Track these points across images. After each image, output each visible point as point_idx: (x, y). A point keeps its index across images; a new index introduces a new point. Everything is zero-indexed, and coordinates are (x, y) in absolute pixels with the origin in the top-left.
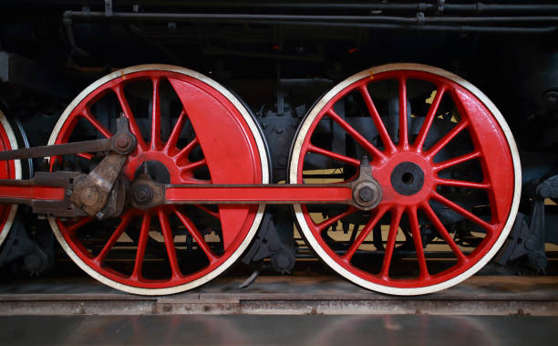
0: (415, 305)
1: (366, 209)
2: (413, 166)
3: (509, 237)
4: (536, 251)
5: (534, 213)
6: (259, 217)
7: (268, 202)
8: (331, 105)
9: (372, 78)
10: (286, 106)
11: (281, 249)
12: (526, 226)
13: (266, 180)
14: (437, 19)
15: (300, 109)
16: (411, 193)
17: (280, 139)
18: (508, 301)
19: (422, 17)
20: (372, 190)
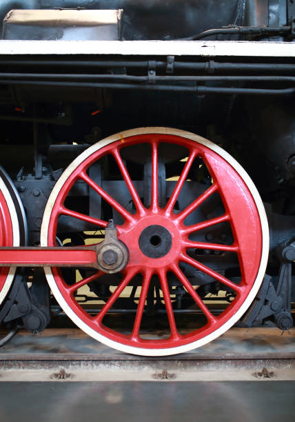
0: (164, 365)
1: (111, 272)
2: (161, 229)
3: (257, 298)
4: (283, 312)
5: (282, 275)
6: (10, 279)
7: (18, 265)
8: (81, 168)
9: (123, 141)
10: (44, 169)
11: (32, 310)
12: (273, 287)
13: (16, 243)
14: (167, 77)
15: (55, 173)
16: (159, 255)
17: (38, 202)
18: (255, 359)
19: (152, 76)
20: (116, 254)
